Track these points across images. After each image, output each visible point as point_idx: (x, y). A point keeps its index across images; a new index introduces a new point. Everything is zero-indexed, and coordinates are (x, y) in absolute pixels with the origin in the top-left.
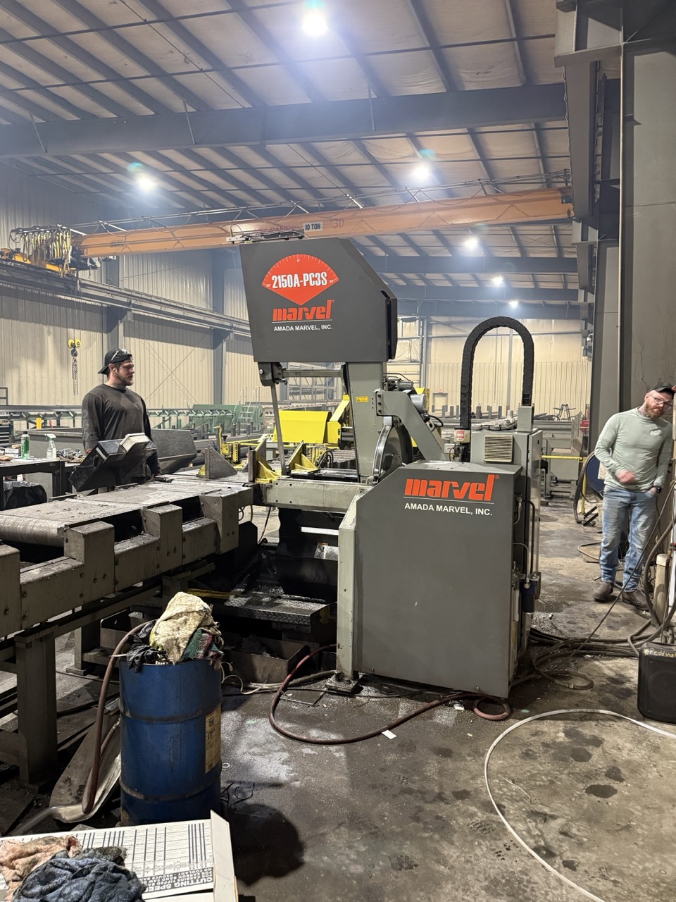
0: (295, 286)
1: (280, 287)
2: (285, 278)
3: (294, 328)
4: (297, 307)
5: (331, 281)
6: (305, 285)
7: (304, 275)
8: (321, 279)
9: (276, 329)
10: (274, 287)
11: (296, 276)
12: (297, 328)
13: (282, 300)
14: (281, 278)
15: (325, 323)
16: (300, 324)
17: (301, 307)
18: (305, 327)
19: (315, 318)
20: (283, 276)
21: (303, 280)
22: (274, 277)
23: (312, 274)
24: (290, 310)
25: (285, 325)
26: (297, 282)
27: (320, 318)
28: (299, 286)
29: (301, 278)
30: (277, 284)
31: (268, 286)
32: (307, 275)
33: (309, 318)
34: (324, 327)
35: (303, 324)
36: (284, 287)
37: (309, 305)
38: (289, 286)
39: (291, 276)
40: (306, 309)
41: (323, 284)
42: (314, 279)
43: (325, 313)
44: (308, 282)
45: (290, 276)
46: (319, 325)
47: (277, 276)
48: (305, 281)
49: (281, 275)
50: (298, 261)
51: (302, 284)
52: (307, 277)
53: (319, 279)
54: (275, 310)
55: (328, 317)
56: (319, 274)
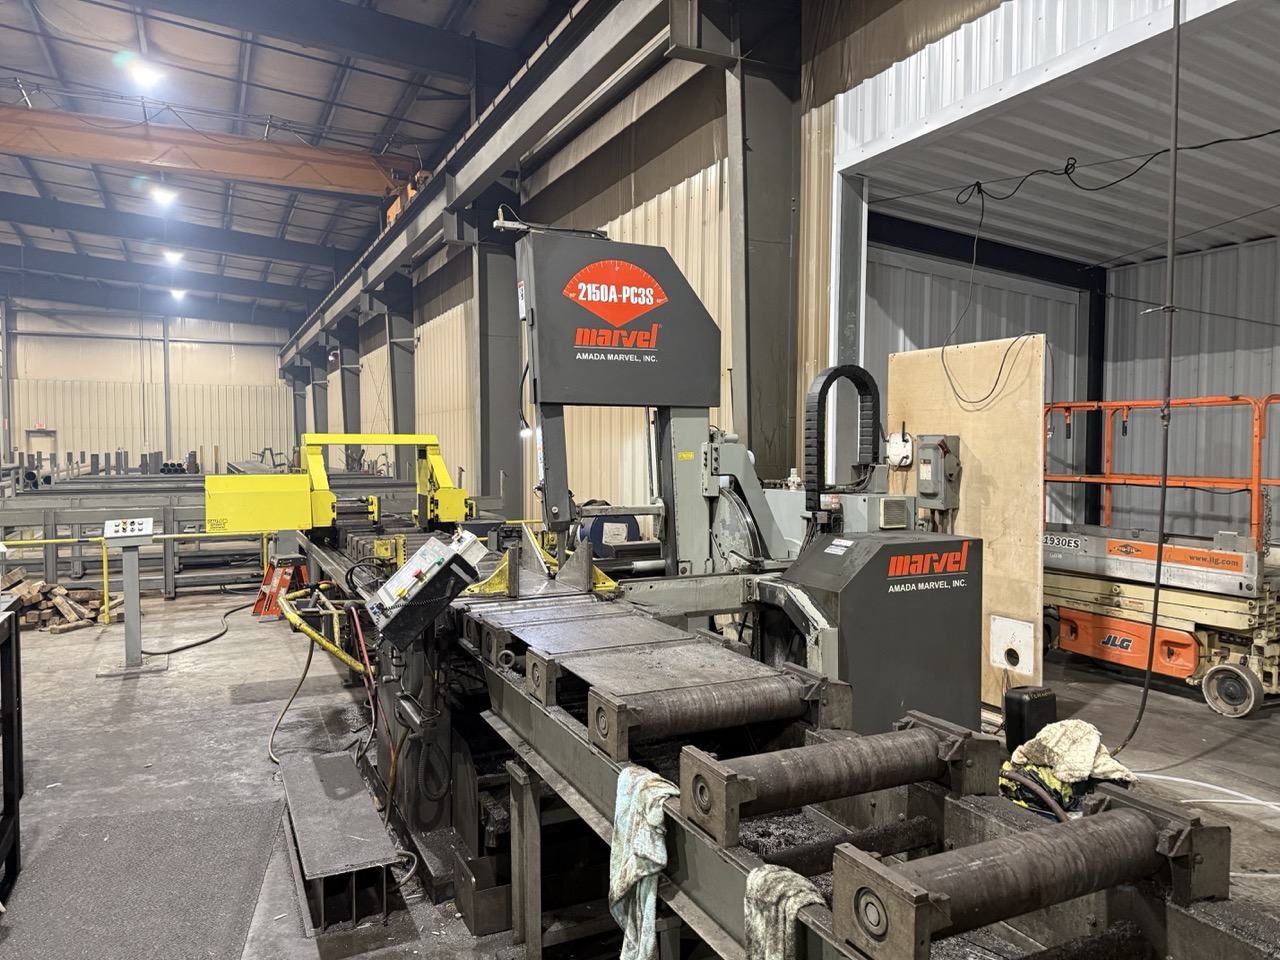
0: (610, 300)
1: (589, 299)
2: (598, 288)
3: (606, 357)
4: (613, 328)
5: (659, 301)
6: (624, 301)
7: (624, 288)
8: (646, 296)
9: (579, 356)
10: (581, 297)
11: (613, 288)
12: (610, 357)
13: (591, 317)
14: (591, 288)
15: (649, 353)
16: (614, 352)
17: (617, 329)
18: (621, 357)
19: (635, 345)
20: (594, 286)
21: (621, 293)
22: (581, 285)
23: (634, 289)
24: (601, 332)
25: (593, 352)
26: (613, 297)
27: (642, 346)
28: (616, 300)
29: (619, 291)
30: (586, 295)
31: (572, 295)
32: (628, 288)
33: (628, 345)
34: (647, 358)
35: (618, 353)
36: (594, 299)
37: (628, 328)
38: (603, 299)
39: (606, 287)
40: (624, 333)
41: (648, 303)
42: (637, 295)
43: (649, 340)
44: (628, 299)
45: (603, 286)
46: (640, 355)
47: (586, 284)
48: (625, 296)
49: (592, 283)
50: (617, 268)
51: (620, 299)
52: (628, 292)
53: (643, 295)
54: (580, 330)
55: (653, 345)
56: (643, 290)
